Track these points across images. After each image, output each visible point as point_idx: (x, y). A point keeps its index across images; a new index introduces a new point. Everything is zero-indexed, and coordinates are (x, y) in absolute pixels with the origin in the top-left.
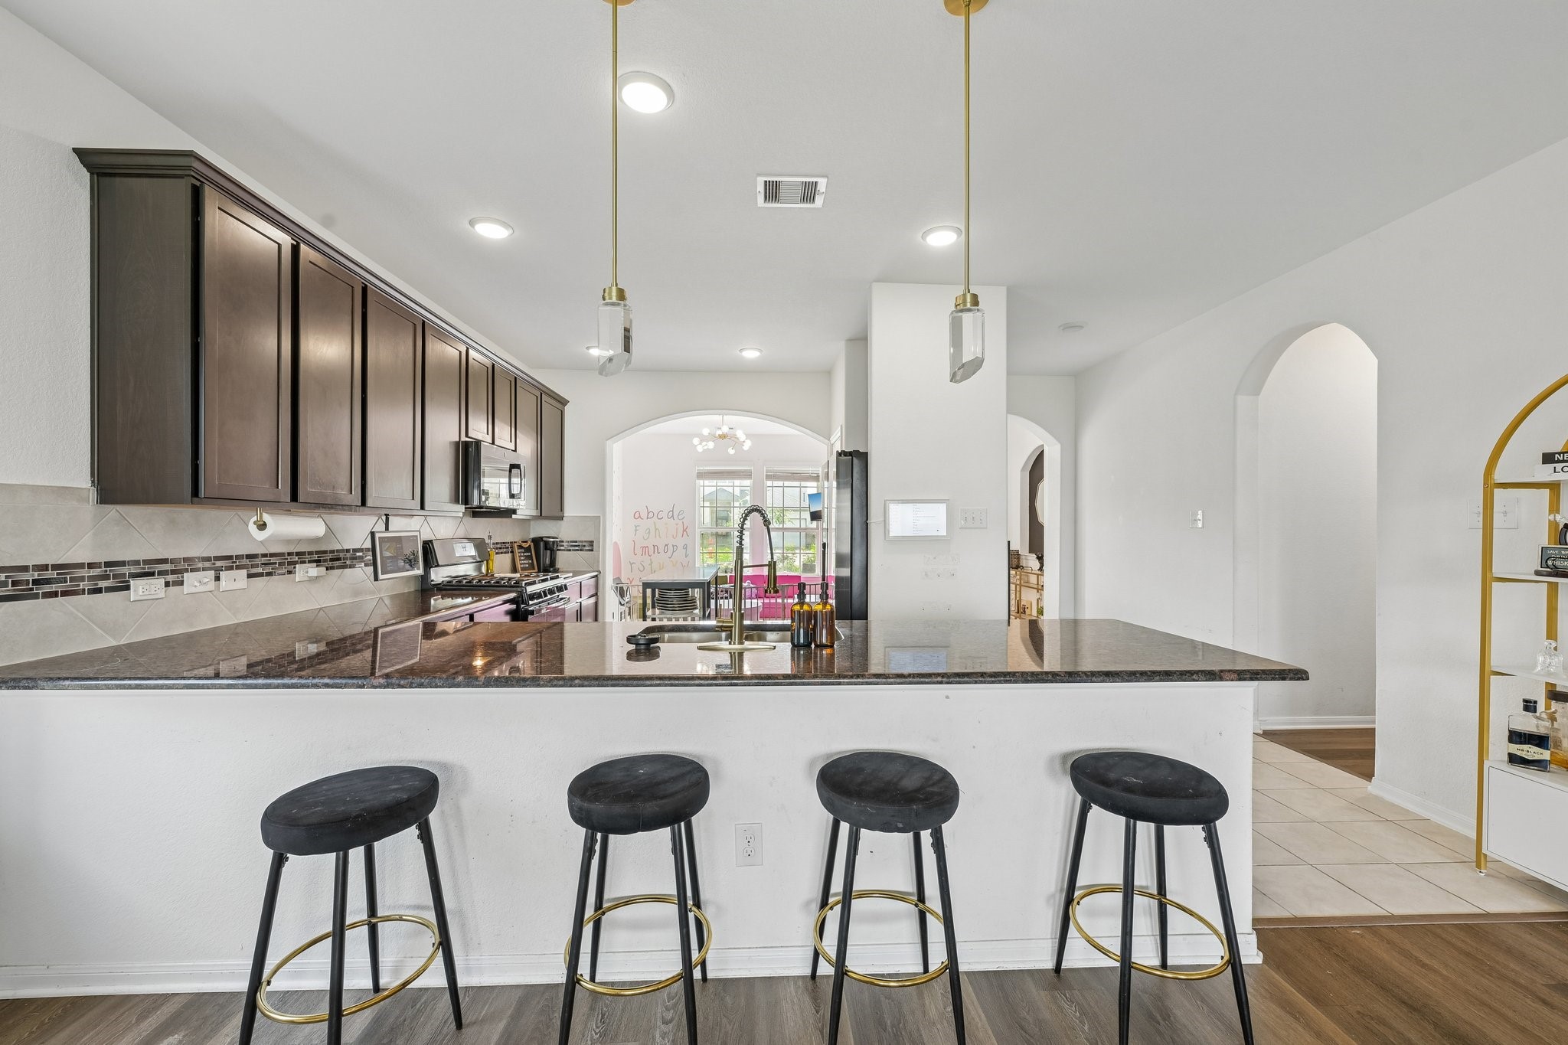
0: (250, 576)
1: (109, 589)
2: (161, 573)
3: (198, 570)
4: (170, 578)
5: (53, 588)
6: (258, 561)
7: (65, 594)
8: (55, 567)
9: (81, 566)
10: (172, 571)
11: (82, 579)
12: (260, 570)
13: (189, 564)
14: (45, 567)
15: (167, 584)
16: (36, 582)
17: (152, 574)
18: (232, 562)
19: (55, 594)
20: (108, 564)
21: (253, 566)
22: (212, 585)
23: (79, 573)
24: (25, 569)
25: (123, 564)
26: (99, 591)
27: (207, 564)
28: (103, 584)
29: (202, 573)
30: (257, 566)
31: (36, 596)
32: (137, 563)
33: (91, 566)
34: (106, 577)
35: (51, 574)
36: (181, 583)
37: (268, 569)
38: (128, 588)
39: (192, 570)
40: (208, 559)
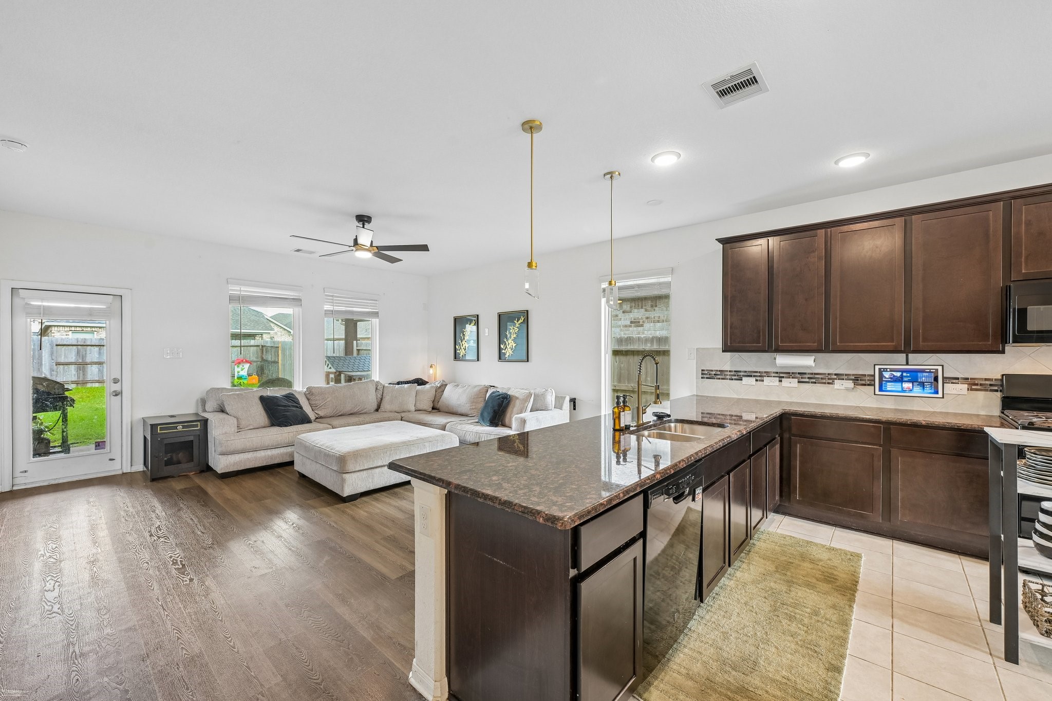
0: (799, 382)
1: (735, 379)
2: (754, 376)
3: (771, 377)
4: (758, 378)
5: (719, 377)
6: (807, 376)
7: (722, 379)
8: (719, 371)
9: (727, 371)
10: (760, 376)
11: (727, 375)
12: (807, 380)
13: (768, 374)
14: (717, 371)
15: (757, 380)
16: (714, 374)
17: (751, 376)
18: (790, 375)
19: (719, 379)
20: (735, 371)
21: (802, 378)
22: (777, 383)
23: (726, 373)
24: (712, 371)
25: (740, 372)
26: (732, 379)
27: (776, 375)
28: (734, 377)
29: (773, 378)
30: (805, 378)
31: (714, 378)
32: (746, 372)
33: (730, 371)
34: (735, 375)
35: (719, 373)
36: (763, 381)
37: (814, 380)
38: (742, 380)
39: (768, 376)
40: (777, 373)
